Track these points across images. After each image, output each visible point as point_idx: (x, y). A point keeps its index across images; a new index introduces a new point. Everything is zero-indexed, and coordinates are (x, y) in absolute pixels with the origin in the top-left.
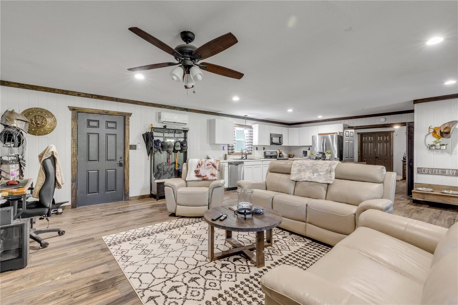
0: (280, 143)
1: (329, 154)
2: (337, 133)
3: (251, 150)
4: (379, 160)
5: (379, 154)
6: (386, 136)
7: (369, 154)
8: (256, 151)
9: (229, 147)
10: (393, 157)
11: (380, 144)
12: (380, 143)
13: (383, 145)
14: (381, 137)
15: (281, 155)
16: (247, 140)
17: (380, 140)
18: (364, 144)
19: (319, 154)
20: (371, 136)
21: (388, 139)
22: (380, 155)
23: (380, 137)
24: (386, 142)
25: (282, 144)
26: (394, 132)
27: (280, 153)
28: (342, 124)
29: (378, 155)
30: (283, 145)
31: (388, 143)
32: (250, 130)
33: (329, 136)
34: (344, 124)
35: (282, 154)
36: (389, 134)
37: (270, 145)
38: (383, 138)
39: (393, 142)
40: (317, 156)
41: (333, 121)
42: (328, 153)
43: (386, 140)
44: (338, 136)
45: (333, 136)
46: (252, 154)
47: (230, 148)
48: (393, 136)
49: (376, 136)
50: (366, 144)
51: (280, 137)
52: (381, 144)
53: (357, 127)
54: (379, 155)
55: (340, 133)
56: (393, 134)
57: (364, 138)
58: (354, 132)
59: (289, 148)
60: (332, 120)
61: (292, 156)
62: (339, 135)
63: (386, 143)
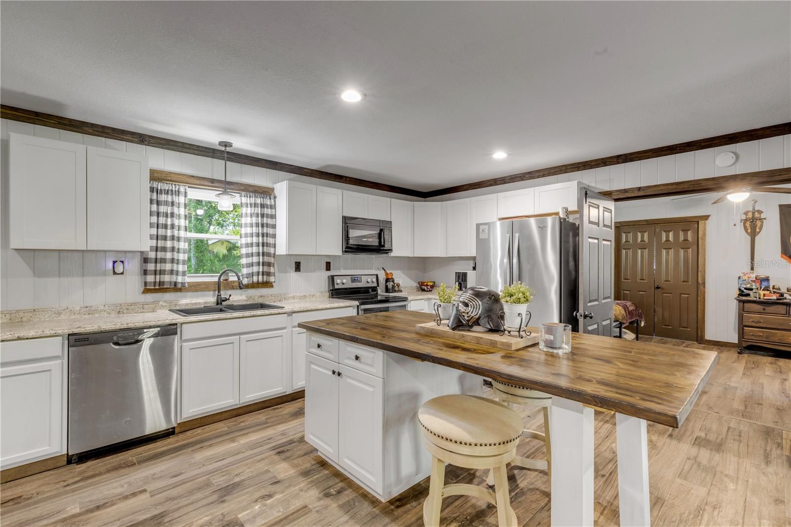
0: (380, 249)
1: (518, 301)
2: (557, 214)
3: (269, 274)
4: (664, 294)
5: (663, 278)
6: (685, 231)
7: (639, 277)
8: (293, 275)
9: (146, 260)
10: (704, 287)
11: (668, 253)
12: (668, 249)
13: (677, 255)
14: (671, 234)
15: (390, 285)
16: (246, 235)
17: (667, 240)
18: (624, 252)
19: (471, 300)
20: (643, 232)
21: (690, 238)
22: (669, 281)
23: (667, 232)
24: (685, 245)
25: (391, 250)
26: (707, 219)
27: (387, 280)
28: (574, 184)
29: (661, 283)
30: (392, 254)
31: (690, 249)
32: (259, 201)
33: (532, 221)
34: (579, 183)
35: (393, 281)
36: (692, 224)
37: (340, 253)
38: (676, 236)
39: (704, 245)
40: (462, 308)
41: (544, 176)
42: (511, 295)
43: (686, 240)
44: (561, 222)
45: (545, 222)
46: (272, 286)
47: (151, 267)
48: (705, 229)
49: (657, 230)
50: (630, 252)
51: (383, 229)
52: (671, 252)
53: (626, 191)
54: (666, 281)
55: (568, 212)
56: (705, 224)
57: (624, 235)
58: (613, 209)
59: (422, 263)
60: (542, 174)
61: (427, 285)
62: (565, 219)
63: (686, 248)
